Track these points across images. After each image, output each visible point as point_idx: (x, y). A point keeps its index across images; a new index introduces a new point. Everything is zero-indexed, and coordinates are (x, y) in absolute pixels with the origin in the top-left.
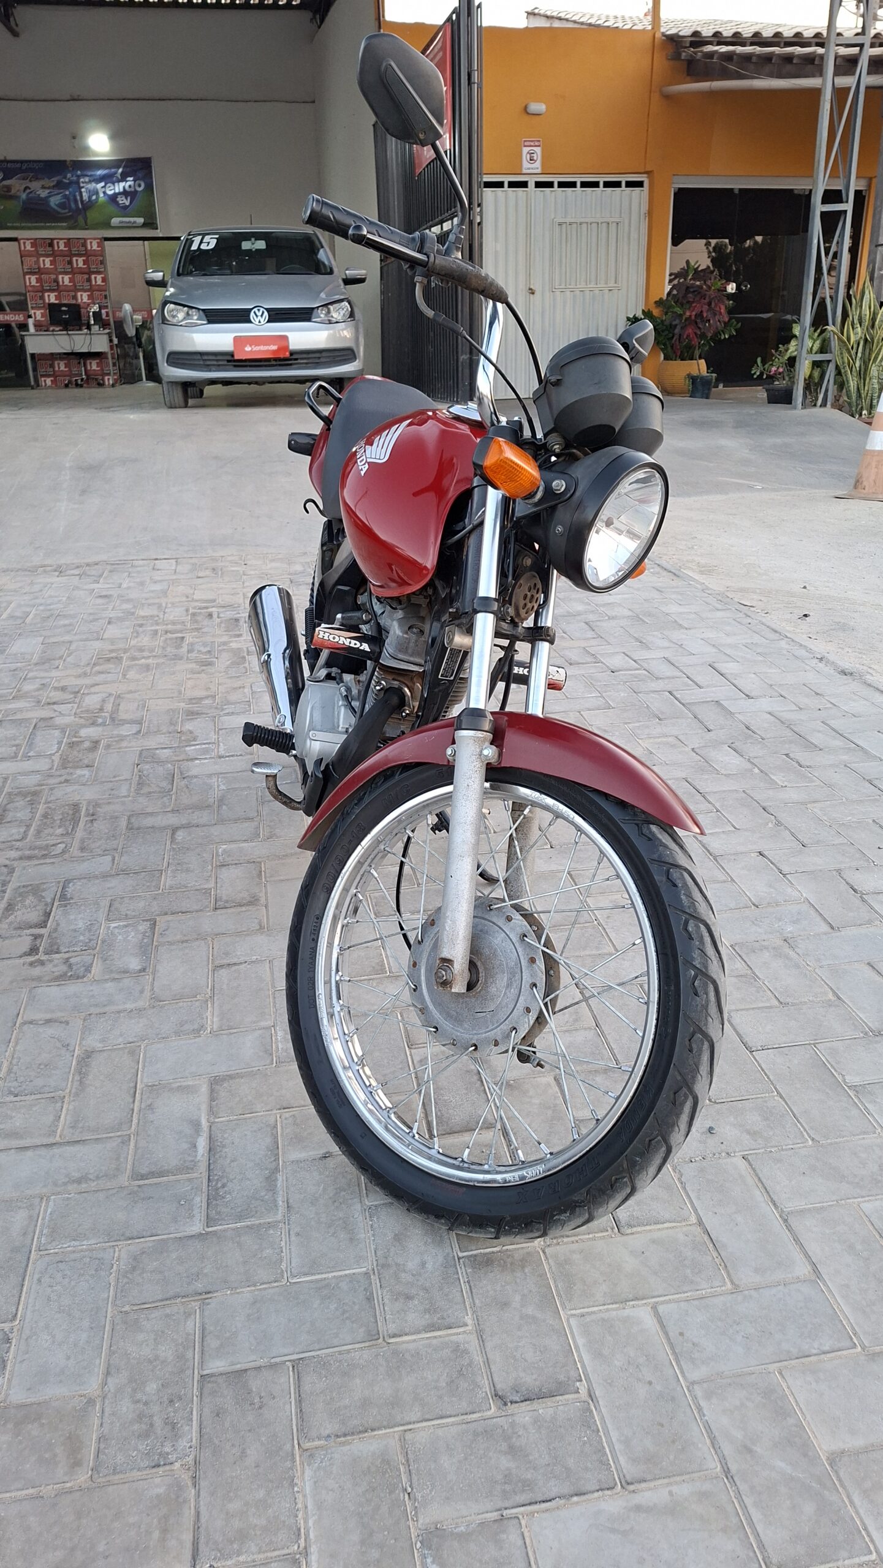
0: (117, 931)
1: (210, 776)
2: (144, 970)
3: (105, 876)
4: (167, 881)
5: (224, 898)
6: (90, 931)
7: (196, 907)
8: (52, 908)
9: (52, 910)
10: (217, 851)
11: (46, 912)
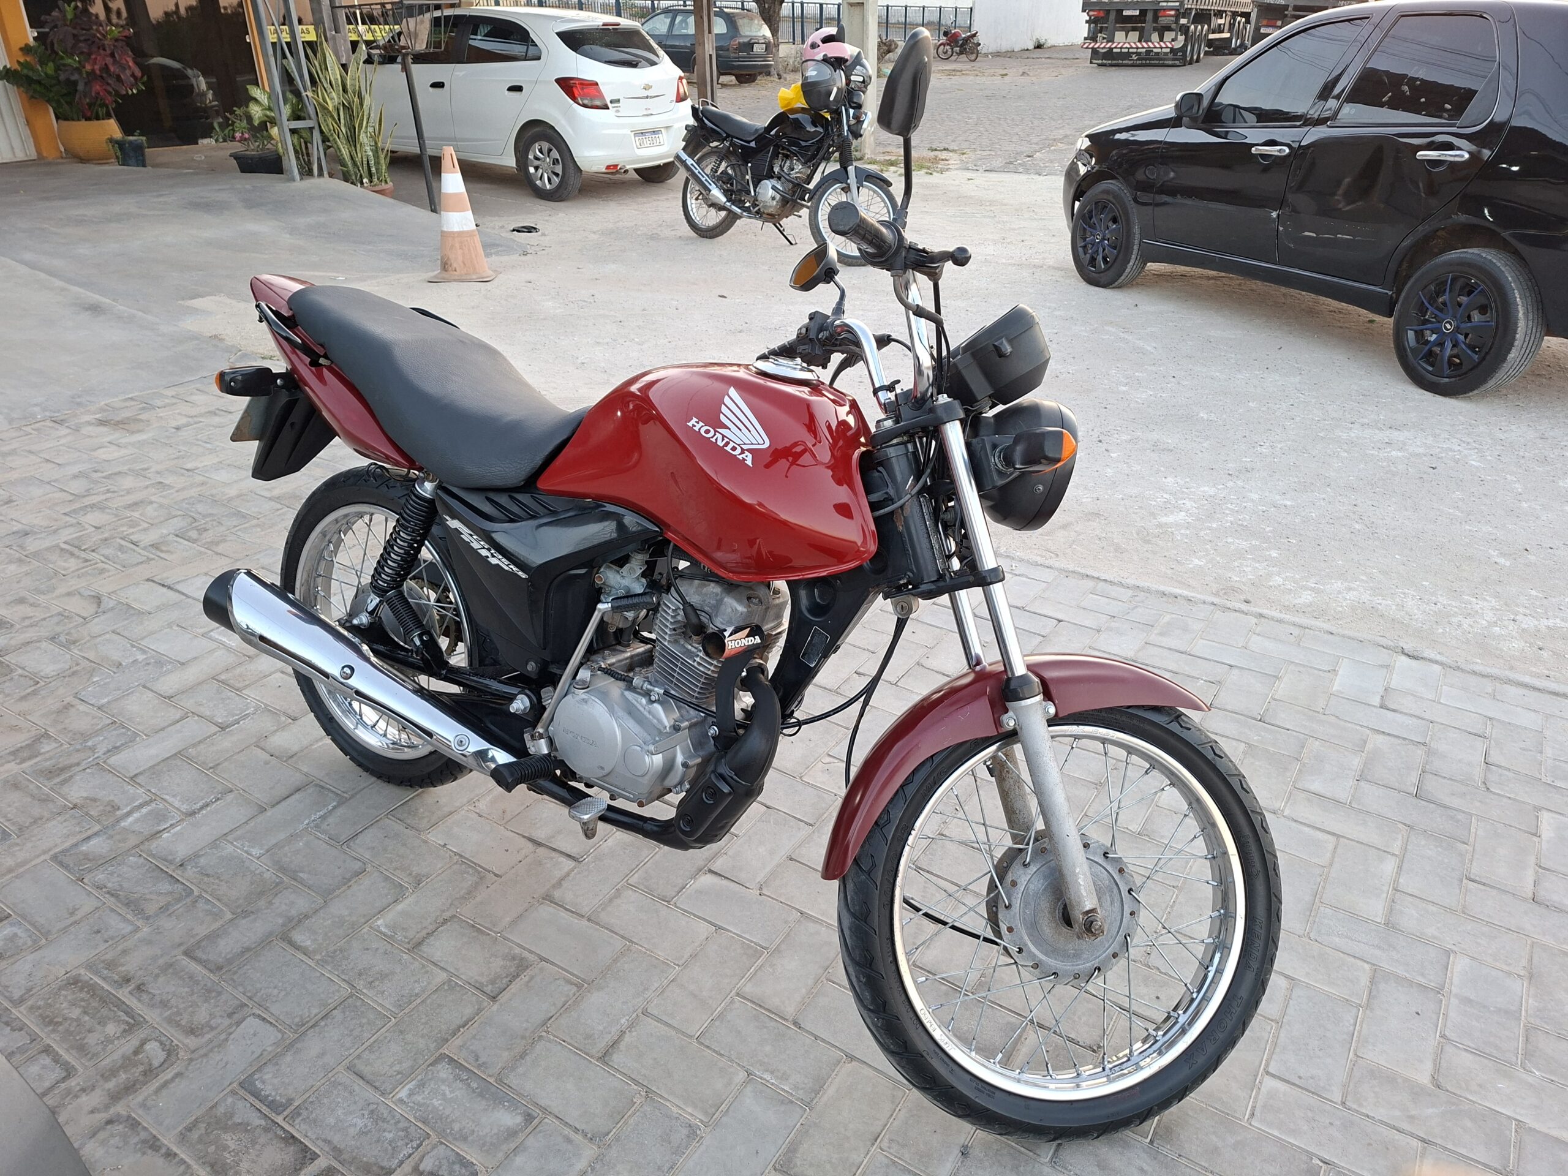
0: (418, 1098)
1: (214, 844)
2: (529, 1118)
3: (289, 1045)
4: (380, 1002)
5: (484, 980)
7: (468, 1011)
8: (282, 1128)
9: (288, 1132)
10: (381, 933)
11: (283, 1139)
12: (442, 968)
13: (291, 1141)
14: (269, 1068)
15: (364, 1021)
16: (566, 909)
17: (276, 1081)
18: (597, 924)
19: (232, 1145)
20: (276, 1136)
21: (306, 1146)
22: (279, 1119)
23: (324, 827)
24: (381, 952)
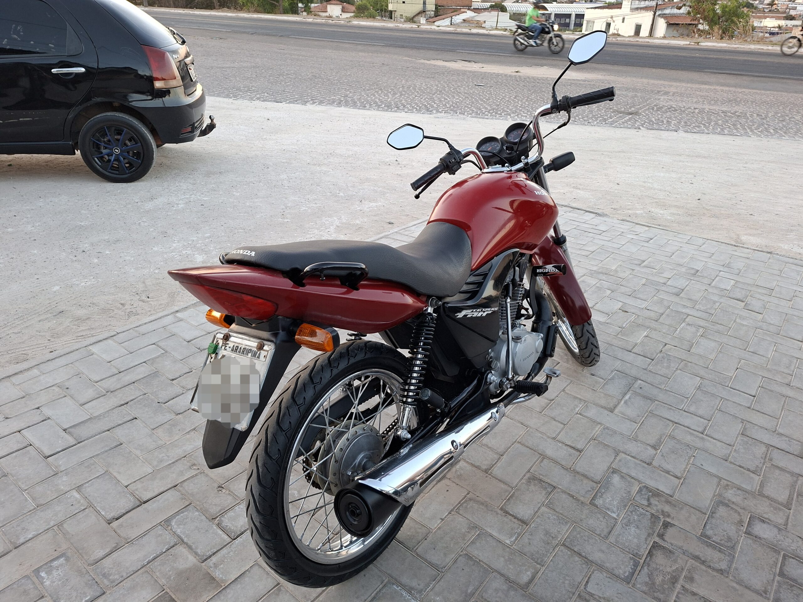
0: (615, 509)
2: (615, 471)
3: (601, 567)
4: (564, 531)
5: (544, 492)
6: (629, 520)
7: (564, 496)
8: (646, 558)
9: (647, 556)
10: (516, 539)
11: (651, 557)
12: (539, 508)
13: (651, 553)
14: (616, 572)
15: (578, 536)
16: (495, 464)
17: (622, 567)
18: (505, 453)
19: (661, 578)
20: (650, 560)
21: (652, 547)
22: (642, 561)
23: (421, 587)
24: (530, 537)
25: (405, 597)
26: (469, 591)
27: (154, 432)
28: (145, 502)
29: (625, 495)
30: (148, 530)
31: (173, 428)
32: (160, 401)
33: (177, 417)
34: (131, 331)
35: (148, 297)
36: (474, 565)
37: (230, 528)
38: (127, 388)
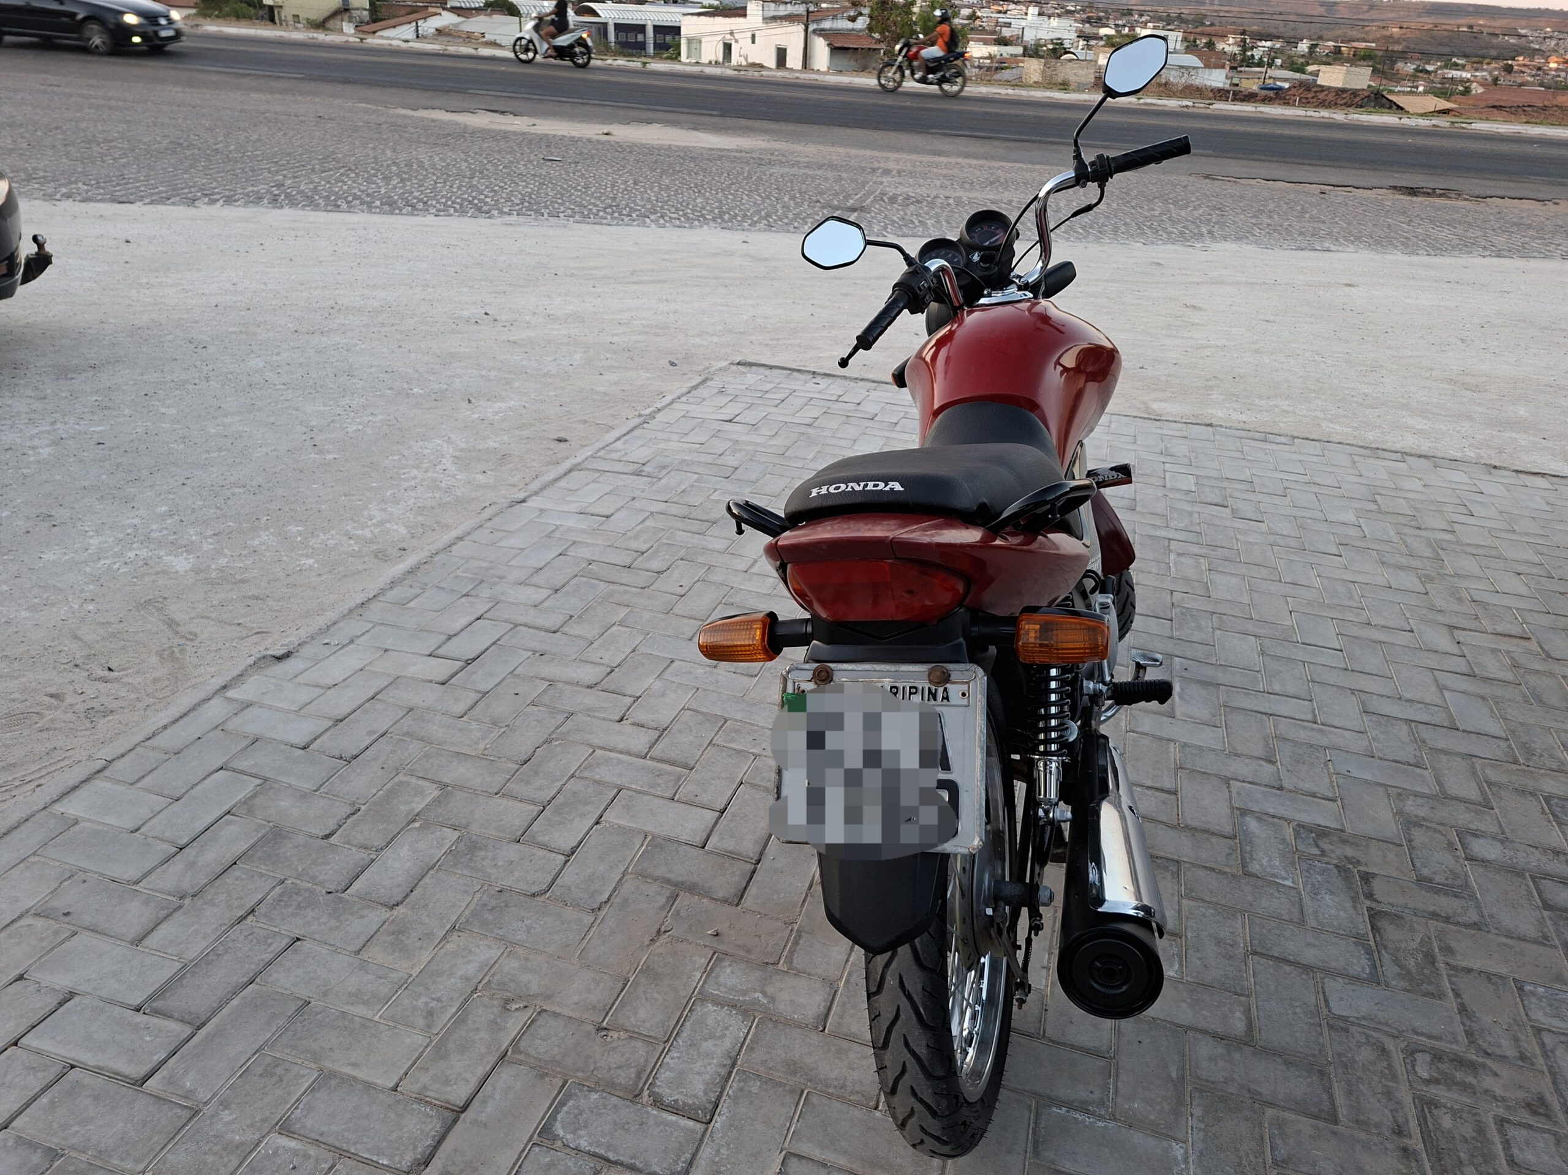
0: (1283, 873)
2: (1243, 813)
3: (1327, 971)
4: (1240, 930)
5: (1168, 875)
6: (1314, 885)
7: (1200, 872)
8: (1374, 937)
9: (1373, 933)
10: (1181, 965)
11: (1379, 933)
12: (1180, 903)
13: (1375, 927)
14: (1351, 972)
15: (1265, 931)
17: (1355, 961)
19: (1412, 961)
20: (1381, 938)
21: (1369, 916)
22: (1372, 943)
23: (1097, 1095)
24: (1199, 956)
25: (1084, 1121)
26: (1174, 1075)
27: (364, 956)
28: (465, 1108)
29: (1281, 847)
30: (515, 1164)
31: (401, 937)
32: (332, 888)
33: (395, 912)
34: (139, 749)
35: (110, 669)
36: (1151, 1028)
37: (684, 1103)
38: (228, 879)
